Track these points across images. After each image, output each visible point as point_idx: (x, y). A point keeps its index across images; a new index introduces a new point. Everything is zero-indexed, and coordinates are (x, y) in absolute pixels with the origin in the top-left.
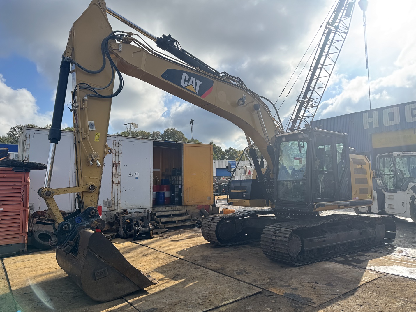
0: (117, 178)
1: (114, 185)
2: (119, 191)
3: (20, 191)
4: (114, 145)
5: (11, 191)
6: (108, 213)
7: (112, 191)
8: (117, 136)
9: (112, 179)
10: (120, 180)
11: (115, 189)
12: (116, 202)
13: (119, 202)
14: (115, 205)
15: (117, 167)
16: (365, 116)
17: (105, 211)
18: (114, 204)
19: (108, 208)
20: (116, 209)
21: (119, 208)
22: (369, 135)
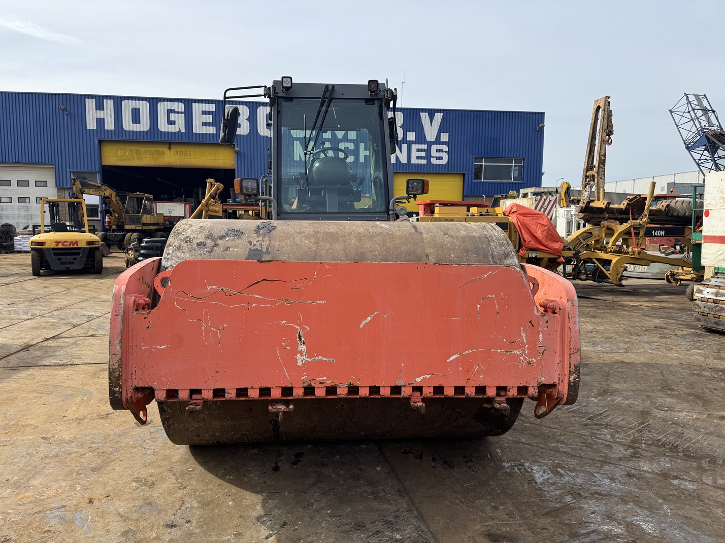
16: (90, 104)
22: (96, 142)
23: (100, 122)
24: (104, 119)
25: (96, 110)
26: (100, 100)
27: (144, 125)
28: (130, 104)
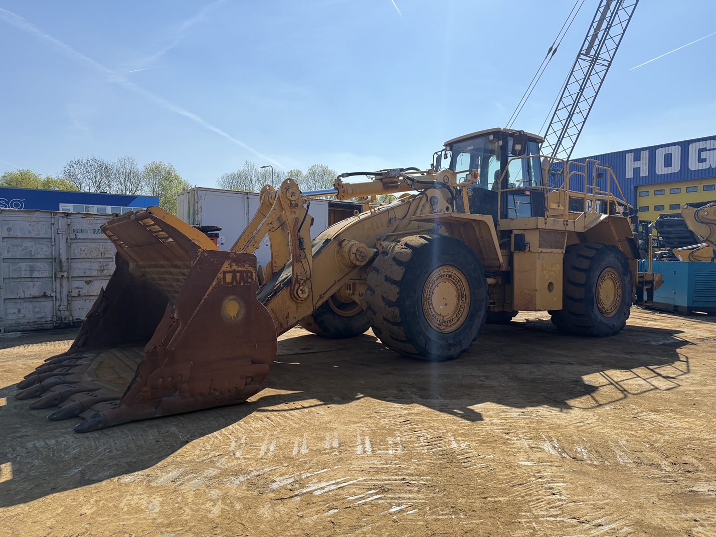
16: (630, 158)
22: (633, 187)
23: (637, 171)
24: (640, 167)
25: (634, 161)
26: (637, 153)
27: (676, 167)
28: (664, 151)
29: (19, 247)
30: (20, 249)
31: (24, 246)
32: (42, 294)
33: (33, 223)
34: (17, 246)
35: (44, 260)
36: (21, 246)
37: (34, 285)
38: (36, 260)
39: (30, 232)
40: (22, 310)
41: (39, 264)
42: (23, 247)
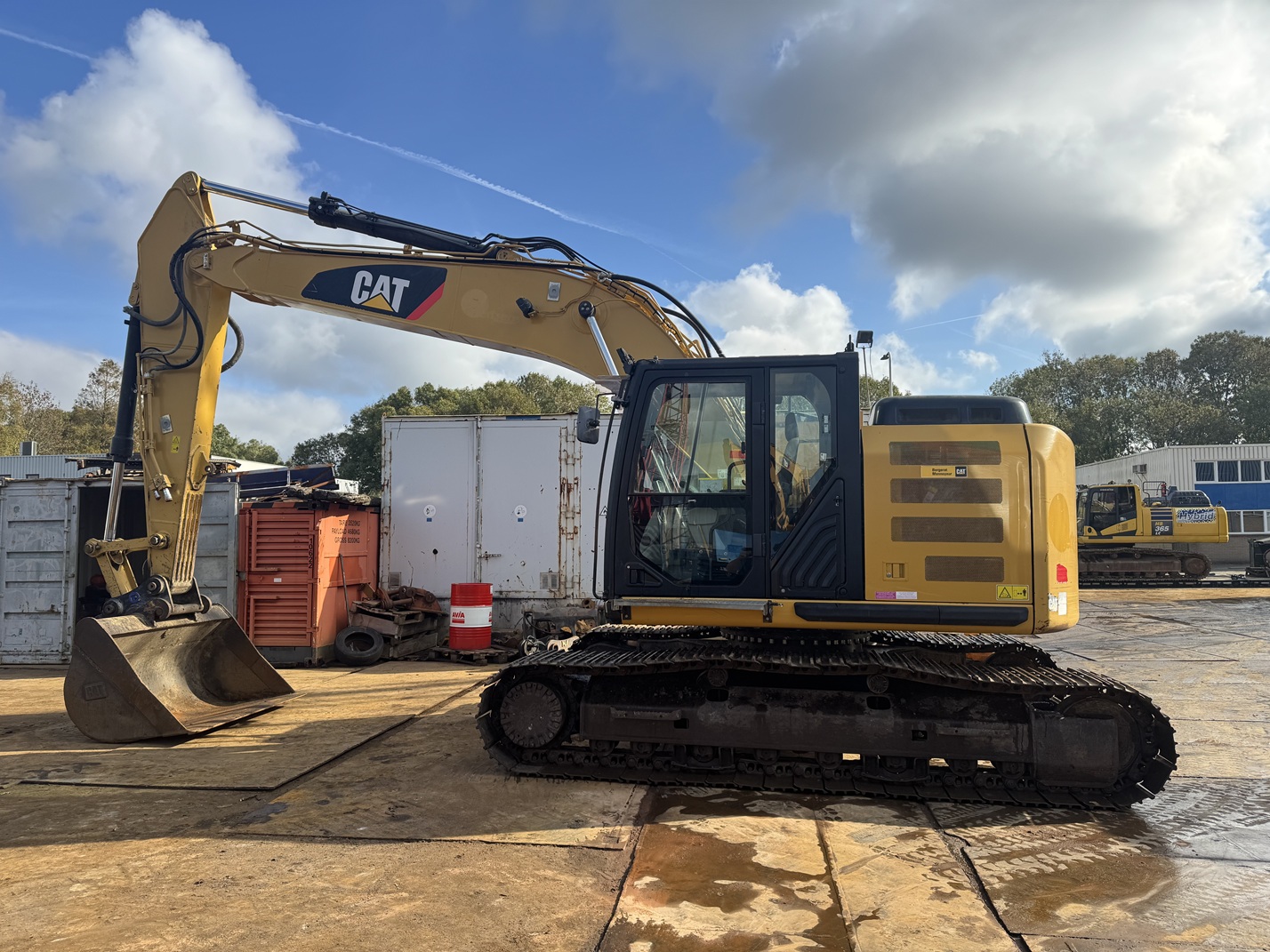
0: (570, 520)
1: (563, 537)
2: (576, 552)
3: (308, 548)
4: (563, 440)
5: (293, 547)
6: (551, 603)
7: (560, 552)
8: (568, 417)
9: (560, 523)
10: (578, 526)
11: (567, 545)
12: (569, 578)
13: (577, 580)
14: (567, 586)
15: (571, 493)
17: (544, 599)
18: (566, 581)
19: (551, 591)
20: (569, 597)
21: (576, 593)
29: (26, 535)
30: (27, 537)
31: (32, 532)
32: (49, 608)
33: (45, 498)
34: (24, 534)
35: (58, 555)
36: (29, 533)
37: (40, 593)
38: (48, 555)
39: (40, 512)
40: (23, 630)
41: (48, 561)
42: (30, 536)
